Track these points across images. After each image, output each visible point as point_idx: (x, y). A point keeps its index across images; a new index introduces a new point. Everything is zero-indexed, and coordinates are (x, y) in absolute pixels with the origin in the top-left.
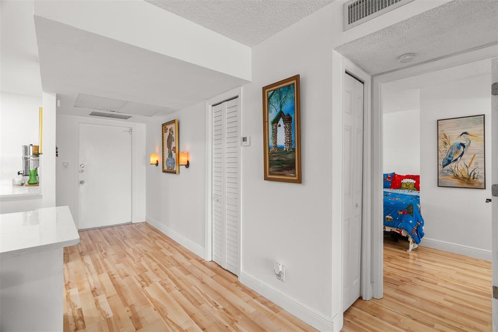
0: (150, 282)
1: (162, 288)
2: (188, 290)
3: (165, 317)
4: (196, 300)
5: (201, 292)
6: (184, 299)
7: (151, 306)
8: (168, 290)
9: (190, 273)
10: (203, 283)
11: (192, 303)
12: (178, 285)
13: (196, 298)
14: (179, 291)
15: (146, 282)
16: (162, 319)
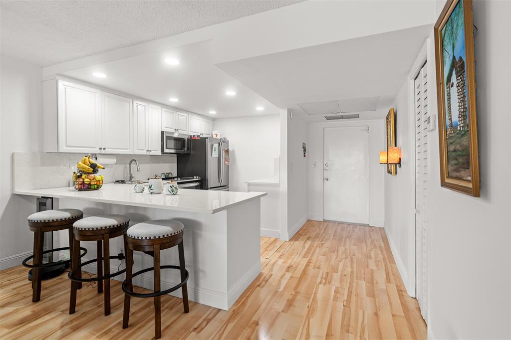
0: (330, 283)
1: (333, 293)
2: (353, 309)
3: (308, 318)
4: (349, 325)
5: (363, 321)
6: (339, 317)
7: (309, 302)
8: (336, 299)
9: (374, 296)
10: (376, 314)
11: (342, 325)
12: (349, 300)
13: (352, 323)
14: (344, 305)
15: (326, 281)
16: (305, 318)
